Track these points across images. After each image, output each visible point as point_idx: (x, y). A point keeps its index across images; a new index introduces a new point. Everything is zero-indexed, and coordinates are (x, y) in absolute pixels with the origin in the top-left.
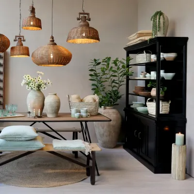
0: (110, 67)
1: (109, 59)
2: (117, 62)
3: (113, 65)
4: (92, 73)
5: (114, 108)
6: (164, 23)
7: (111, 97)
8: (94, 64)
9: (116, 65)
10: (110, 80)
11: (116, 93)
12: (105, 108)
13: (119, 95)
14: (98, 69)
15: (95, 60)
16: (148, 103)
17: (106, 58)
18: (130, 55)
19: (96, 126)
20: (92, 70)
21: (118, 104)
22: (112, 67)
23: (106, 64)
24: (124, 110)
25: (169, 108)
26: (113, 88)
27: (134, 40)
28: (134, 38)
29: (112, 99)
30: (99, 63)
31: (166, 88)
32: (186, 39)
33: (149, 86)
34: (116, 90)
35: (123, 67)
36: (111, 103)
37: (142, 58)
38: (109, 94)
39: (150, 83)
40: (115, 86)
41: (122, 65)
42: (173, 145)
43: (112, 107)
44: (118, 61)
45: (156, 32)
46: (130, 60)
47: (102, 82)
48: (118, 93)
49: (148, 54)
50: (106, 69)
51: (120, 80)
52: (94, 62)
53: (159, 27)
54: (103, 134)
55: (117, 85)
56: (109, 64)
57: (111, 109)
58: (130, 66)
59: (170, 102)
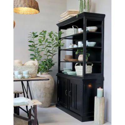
0: (46, 39)
1: (45, 32)
2: (52, 35)
3: (49, 37)
4: (31, 44)
5: (49, 74)
6: (88, 3)
7: (46, 65)
8: (33, 36)
9: (51, 37)
10: (46, 50)
11: (50, 61)
12: (42, 74)
13: (53, 62)
14: (36, 40)
15: (34, 33)
16: (76, 67)
17: (43, 31)
18: (62, 30)
19: (34, 89)
20: (30, 42)
21: (51, 71)
22: (47, 39)
23: (43, 36)
24: (56, 75)
25: (91, 70)
26: (48, 56)
27: (65, 17)
28: (65, 15)
29: (47, 67)
30: (37, 36)
31: (89, 54)
32: (104, 16)
33: (76, 53)
34: (50, 59)
35: (56, 39)
36: (46, 69)
37: (71, 32)
38: (45, 62)
39: (78, 50)
40: (49, 55)
41: (55, 37)
42: (95, 97)
43: (47, 73)
44: (53, 33)
45: (83, 9)
46: (61, 34)
47: (39, 51)
48: (52, 61)
49: (75, 29)
50: (43, 41)
51: (54, 50)
52: (33, 35)
53: (85, 6)
54: (40, 96)
55: (51, 54)
56: (45, 36)
57: (47, 74)
58: (61, 39)
59: (92, 65)
